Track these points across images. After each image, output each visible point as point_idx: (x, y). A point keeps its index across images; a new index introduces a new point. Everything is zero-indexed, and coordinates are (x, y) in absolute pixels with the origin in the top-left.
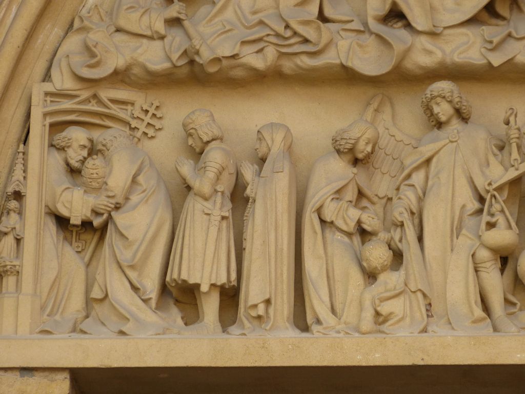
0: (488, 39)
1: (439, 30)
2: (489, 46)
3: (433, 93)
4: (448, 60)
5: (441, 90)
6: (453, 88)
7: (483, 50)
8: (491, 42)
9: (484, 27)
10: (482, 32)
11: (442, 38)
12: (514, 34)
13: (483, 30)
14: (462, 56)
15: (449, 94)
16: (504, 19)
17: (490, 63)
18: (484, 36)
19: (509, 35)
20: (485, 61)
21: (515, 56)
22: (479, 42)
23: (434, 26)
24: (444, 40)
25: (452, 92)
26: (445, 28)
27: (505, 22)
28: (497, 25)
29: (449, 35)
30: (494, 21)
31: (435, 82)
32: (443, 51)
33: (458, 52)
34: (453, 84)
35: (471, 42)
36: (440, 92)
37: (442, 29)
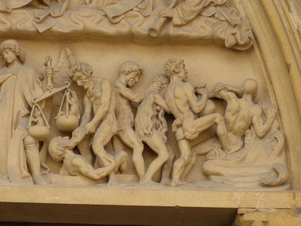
0: (37, 17)
1: (10, 10)
2: (38, 21)
3: (4, 46)
4: (14, 28)
5: (9, 44)
6: (16, 44)
7: (34, 23)
8: (39, 18)
9: (35, 10)
10: (34, 12)
11: (11, 15)
12: (52, 14)
13: (34, 11)
14: (22, 26)
15: (14, 47)
16: (47, 5)
17: (37, 30)
18: (35, 15)
19: (50, 15)
20: (35, 29)
21: (52, 27)
22: (32, 18)
23: (7, 8)
24: (12, 16)
25: (15, 46)
26: (13, 9)
27: (47, 7)
28: (43, 9)
29: (15, 13)
30: (41, 6)
31: (6, 40)
32: (11, 23)
33: (20, 23)
34: (16, 41)
35: (27, 18)
36: (9, 46)
37: (11, 10)
